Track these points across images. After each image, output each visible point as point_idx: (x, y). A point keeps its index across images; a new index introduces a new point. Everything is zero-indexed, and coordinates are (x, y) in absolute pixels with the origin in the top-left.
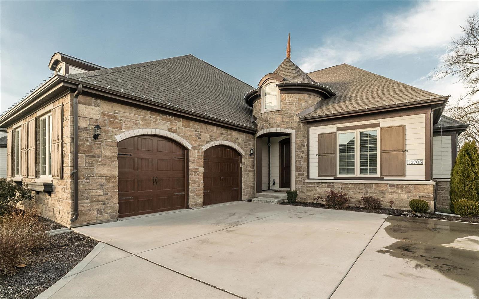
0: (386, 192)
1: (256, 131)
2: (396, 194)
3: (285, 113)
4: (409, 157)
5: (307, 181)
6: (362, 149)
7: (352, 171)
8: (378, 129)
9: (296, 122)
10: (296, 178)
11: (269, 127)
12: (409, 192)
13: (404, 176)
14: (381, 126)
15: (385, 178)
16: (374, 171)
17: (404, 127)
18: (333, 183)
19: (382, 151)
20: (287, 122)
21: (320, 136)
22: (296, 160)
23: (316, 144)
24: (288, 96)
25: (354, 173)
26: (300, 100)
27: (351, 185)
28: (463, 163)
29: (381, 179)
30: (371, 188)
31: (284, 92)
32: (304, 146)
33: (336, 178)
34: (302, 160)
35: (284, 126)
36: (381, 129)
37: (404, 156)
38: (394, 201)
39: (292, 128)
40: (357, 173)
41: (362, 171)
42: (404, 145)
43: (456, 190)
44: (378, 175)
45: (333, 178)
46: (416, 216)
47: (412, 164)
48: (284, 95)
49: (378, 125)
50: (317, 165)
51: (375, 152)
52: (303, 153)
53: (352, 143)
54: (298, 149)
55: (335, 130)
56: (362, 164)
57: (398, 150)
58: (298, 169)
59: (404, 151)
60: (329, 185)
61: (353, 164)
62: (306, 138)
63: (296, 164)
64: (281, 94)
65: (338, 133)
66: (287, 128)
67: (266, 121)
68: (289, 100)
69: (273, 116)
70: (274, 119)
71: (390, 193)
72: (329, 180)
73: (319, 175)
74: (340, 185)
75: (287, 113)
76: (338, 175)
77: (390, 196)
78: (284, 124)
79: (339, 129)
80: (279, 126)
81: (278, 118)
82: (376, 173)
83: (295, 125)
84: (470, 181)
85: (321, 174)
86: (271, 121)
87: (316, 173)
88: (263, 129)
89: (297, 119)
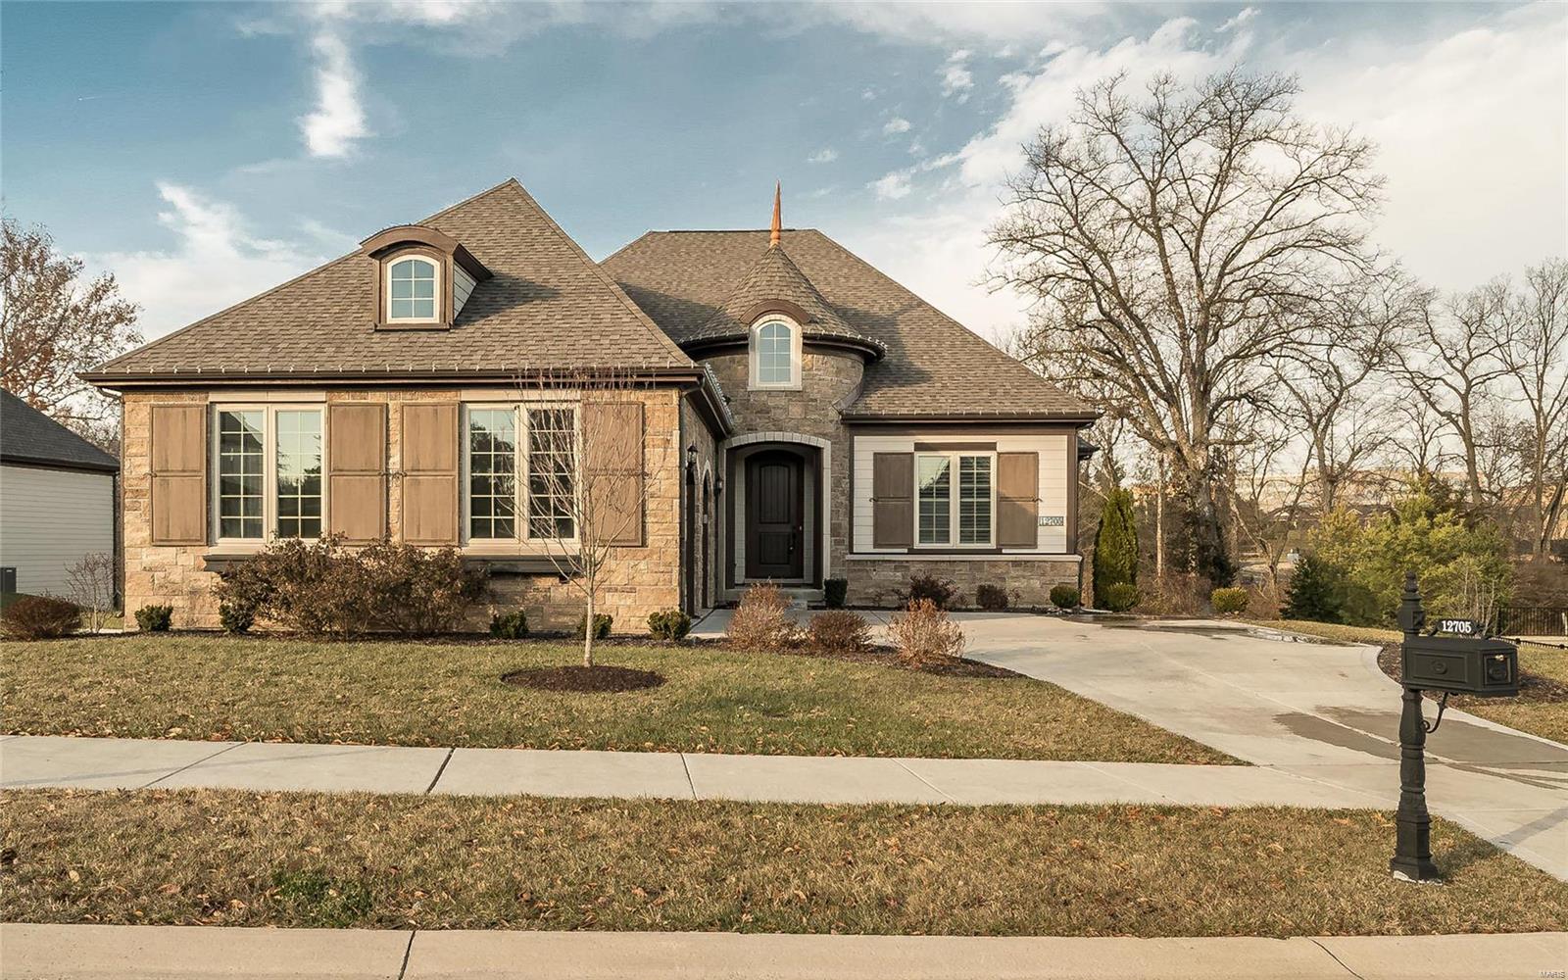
0: (1005, 576)
1: (730, 433)
2: (1023, 580)
3: (812, 400)
4: (1044, 511)
5: (849, 557)
6: (965, 493)
7: (945, 536)
8: (993, 455)
9: (831, 421)
10: (832, 551)
11: (773, 428)
12: (1043, 575)
13: (1035, 545)
14: (999, 449)
15: (1004, 551)
16: (984, 536)
17: (1035, 454)
18: (907, 561)
19: (1001, 499)
20: (815, 421)
21: (879, 458)
22: (832, 511)
23: (870, 475)
24: (816, 359)
25: (948, 541)
26: (839, 372)
27: (944, 566)
28: (1115, 525)
29: (998, 552)
30: (981, 570)
31: (811, 350)
32: (844, 478)
33: (912, 552)
34: (842, 510)
35: (808, 429)
36: (999, 454)
37: (1036, 508)
38: (1021, 593)
39: (824, 435)
40: (955, 541)
41: (965, 537)
42: (1036, 488)
43: (1104, 570)
44: (992, 545)
45: (906, 551)
46: (1066, 612)
47: (1047, 524)
48: (810, 356)
49: (992, 446)
50: (871, 521)
51: (986, 500)
52: (843, 493)
53: (945, 477)
54: (836, 484)
55: (912, 449)
56: (965, 522)
57: (1026, 499)
58: (835, 531)
59: (1036, 500)
60: (900, 566)
61: (945, 521)
62: (847, 460)
63: (831, 520)
64: (803, 352)
65: (917, 455)
66: (815, 435)
67: (764, 411)
68: (819, 370)
69: (783, 401)
70: (786, 410)
71: (1012, 578)
72: (899, 554)
73: (876, 545)
74: (918, 566)
75: (816, 400)
76: (917, 545)
77: (1013, 584)
78: (809, 425)
79: (919, 447)
80: (796, 429)
81: (796, 410)
82: (989, 541)
83: (831, 429)
84: (1123, 555)
85: (879, 542)
86: (777, 414)
87: (871, 539)
88: (751, 429)
89: (833, 414)
